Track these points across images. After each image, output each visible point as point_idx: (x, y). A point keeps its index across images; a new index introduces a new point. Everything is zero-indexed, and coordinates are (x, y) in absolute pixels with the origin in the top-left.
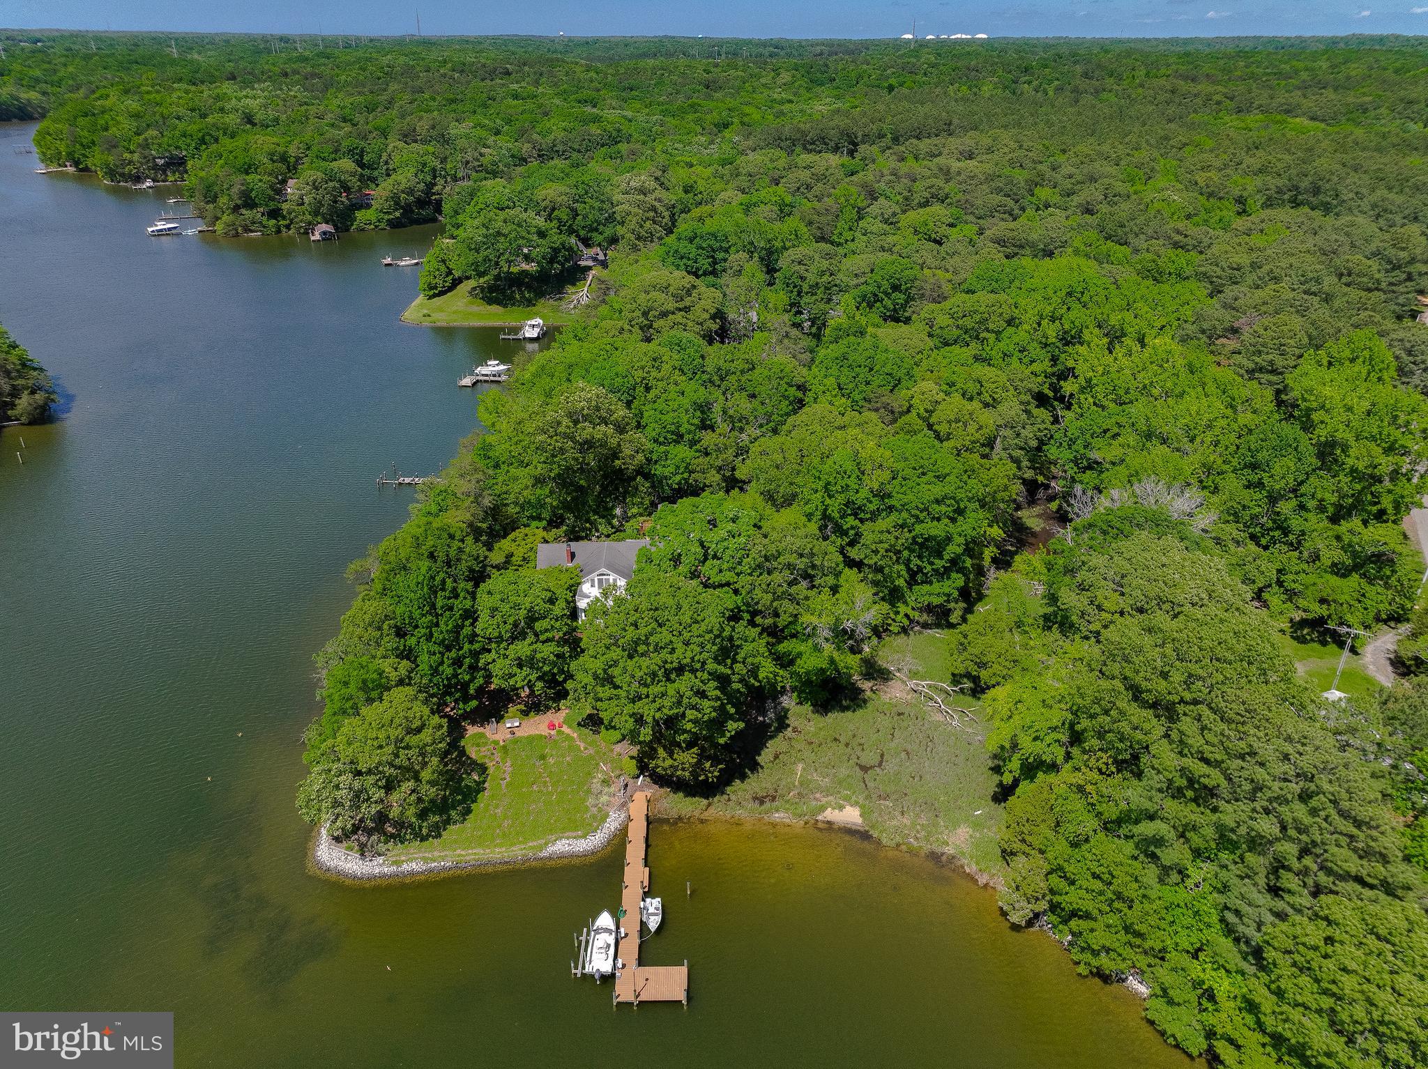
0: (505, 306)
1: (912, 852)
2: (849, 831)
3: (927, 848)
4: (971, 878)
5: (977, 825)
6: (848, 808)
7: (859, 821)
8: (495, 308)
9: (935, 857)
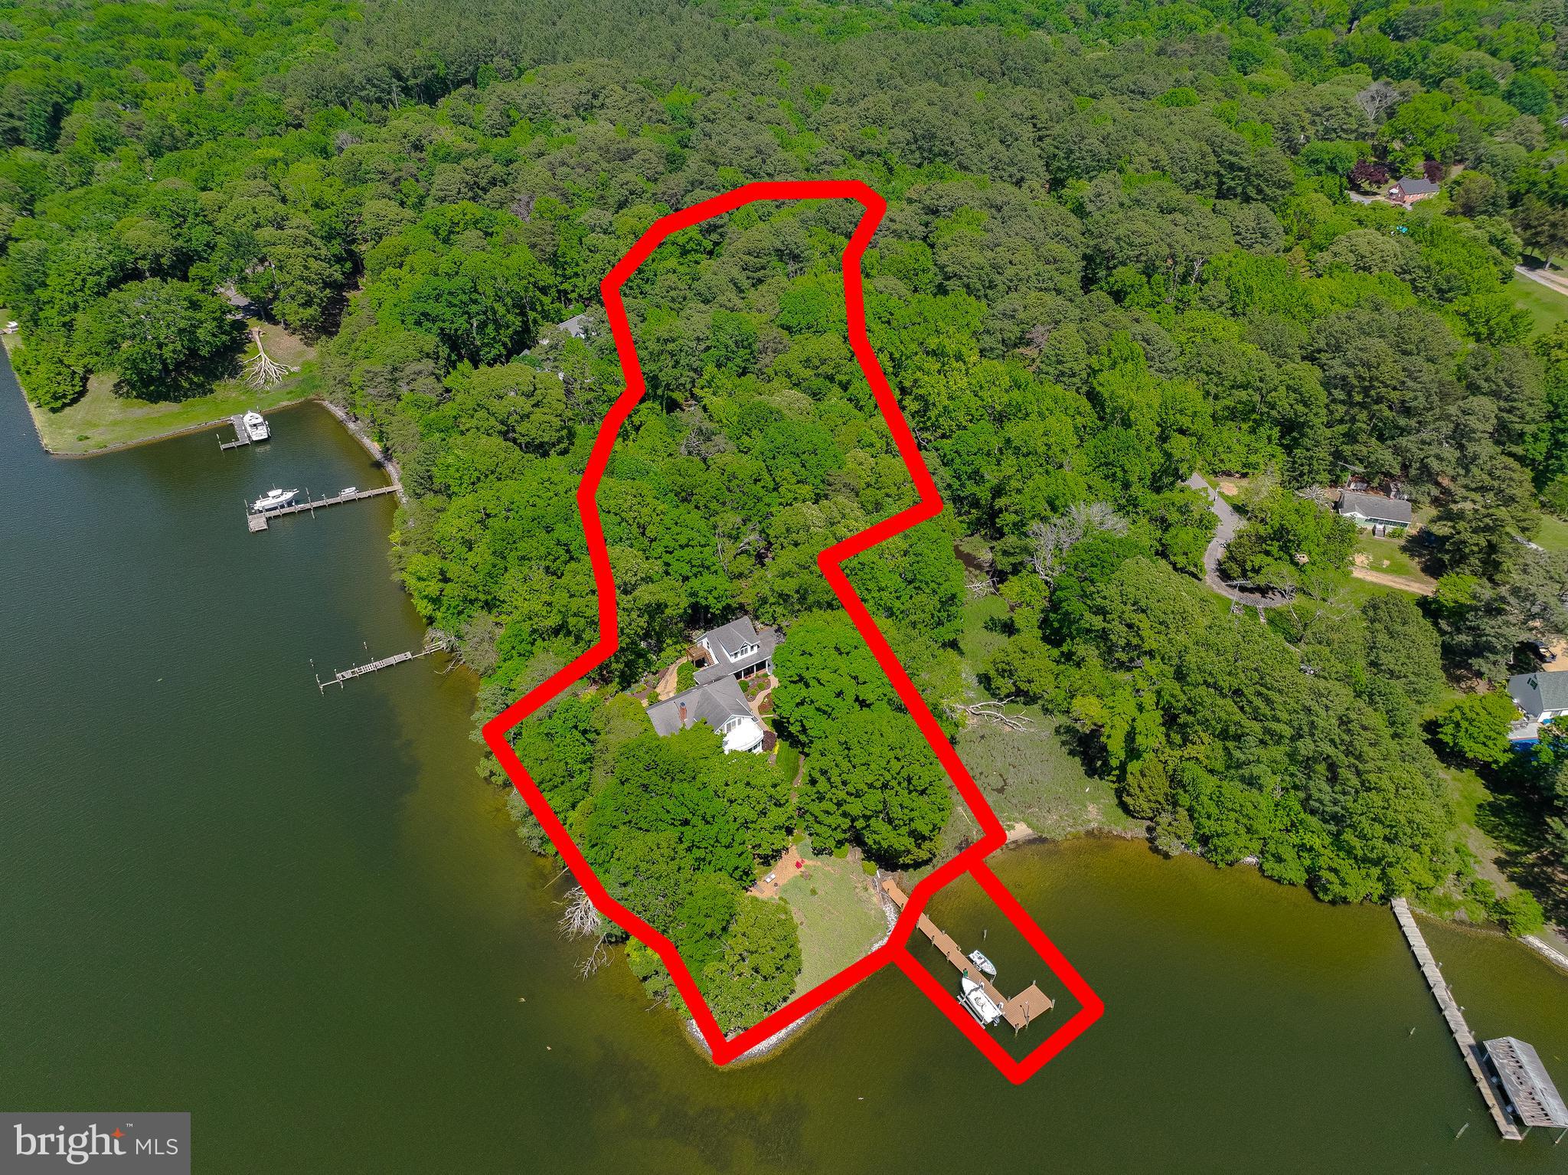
0: (177, 400)
1: (1077, 837)
2: (1031, 842)
3: (1082, 830)
4: (1119, 837)
5: (1094, 800)
6: (1017, 826)
7: (1030, 831)
8: (164, 406)
9: (1090, 834)
